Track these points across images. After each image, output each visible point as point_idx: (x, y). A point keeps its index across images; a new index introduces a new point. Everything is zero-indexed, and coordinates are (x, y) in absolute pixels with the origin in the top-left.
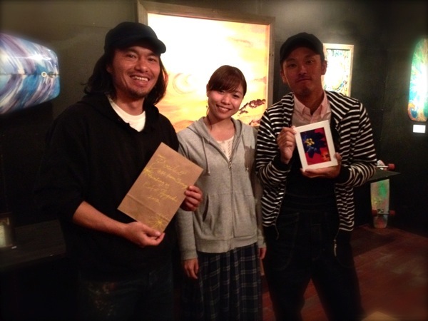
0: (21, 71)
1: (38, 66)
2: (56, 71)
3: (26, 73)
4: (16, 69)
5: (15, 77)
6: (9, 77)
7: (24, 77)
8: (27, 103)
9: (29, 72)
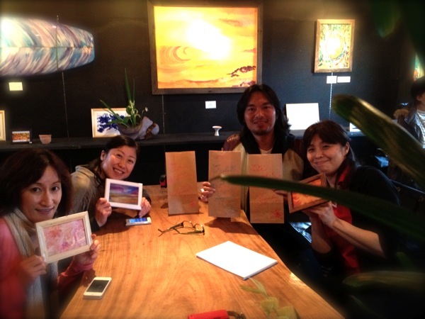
0: (72, 45)
1: (81, 42)
2: (92, 45)
3: (75, 46)
4: (69, 44)
5: (69, 49)
6: (66, 49)
7: (74, 49)
8: (76, 64)
9: (77, 45)
